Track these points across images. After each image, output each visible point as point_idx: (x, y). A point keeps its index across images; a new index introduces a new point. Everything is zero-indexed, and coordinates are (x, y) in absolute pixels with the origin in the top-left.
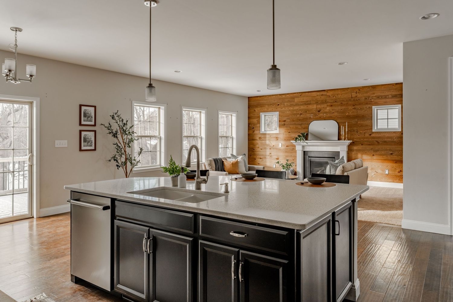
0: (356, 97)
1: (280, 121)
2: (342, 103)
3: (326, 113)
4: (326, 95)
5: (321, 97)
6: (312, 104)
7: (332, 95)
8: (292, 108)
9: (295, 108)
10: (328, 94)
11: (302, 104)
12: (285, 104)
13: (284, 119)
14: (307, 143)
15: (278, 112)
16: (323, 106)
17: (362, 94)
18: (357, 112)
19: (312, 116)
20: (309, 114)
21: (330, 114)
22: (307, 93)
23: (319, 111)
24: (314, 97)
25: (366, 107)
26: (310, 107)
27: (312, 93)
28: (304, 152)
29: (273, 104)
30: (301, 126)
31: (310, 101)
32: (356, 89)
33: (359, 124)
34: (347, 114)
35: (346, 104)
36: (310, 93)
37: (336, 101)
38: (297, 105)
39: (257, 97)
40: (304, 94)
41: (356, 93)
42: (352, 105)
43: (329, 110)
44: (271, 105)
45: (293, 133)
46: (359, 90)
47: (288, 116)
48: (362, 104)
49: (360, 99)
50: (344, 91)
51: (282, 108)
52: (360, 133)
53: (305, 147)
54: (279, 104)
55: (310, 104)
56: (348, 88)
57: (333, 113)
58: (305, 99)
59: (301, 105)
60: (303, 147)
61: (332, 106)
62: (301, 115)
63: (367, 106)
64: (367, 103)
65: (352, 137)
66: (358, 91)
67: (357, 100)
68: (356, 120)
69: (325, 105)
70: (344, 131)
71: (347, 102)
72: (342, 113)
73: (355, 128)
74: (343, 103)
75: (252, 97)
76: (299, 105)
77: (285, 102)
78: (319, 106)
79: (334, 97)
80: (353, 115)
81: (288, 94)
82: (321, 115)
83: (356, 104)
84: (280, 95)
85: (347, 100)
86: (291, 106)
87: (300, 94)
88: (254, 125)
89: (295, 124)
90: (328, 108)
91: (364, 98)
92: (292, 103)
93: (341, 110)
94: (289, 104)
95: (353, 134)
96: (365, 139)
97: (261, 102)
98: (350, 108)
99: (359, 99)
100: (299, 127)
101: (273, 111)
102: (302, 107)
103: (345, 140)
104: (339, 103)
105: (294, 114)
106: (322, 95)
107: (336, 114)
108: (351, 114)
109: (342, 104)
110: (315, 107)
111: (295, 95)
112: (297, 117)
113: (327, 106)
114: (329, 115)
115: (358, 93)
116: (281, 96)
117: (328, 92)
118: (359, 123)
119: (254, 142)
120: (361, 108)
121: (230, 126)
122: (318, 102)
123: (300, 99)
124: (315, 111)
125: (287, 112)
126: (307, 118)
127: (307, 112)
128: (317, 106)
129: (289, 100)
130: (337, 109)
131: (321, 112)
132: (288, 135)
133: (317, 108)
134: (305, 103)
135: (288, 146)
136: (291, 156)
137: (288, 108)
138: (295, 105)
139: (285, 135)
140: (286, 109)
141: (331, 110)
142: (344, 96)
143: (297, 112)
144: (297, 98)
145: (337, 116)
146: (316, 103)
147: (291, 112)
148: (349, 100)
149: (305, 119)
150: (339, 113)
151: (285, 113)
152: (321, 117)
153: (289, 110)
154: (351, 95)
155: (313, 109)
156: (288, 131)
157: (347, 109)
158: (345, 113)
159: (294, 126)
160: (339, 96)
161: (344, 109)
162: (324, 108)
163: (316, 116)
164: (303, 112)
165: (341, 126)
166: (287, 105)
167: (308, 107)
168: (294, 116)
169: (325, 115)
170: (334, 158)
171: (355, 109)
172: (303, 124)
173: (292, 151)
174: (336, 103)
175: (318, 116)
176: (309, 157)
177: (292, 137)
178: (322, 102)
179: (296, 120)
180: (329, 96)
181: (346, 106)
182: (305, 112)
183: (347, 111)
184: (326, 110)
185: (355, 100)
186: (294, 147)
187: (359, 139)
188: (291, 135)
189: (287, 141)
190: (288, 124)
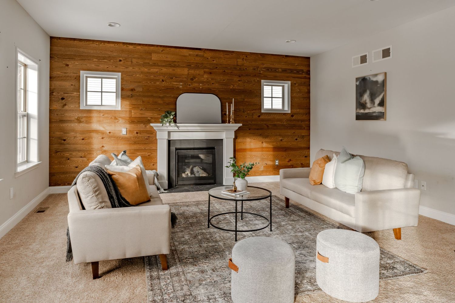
0: (243, 65)
1: (122, 89)
2: (224, 71)
3: (202, 82)
4: (203, 56)
5: (195, 59)
6: (181, 67)
7: (211, 58)
8: (146, 70)
9: (152, 70)
10: (205, 55)
11: (164, 64)
12: (134, 61)
13: (132, 87)
14: (178, 127)
15: (120, 74)
16: (197, 72)
17: (249, 63)
18: (244, 86)
20: (176, 82)
21: (208, 85)
22: (173, 49)
23: (192, 79)
24: (185, 56)
25: (254, 80)
26: (179, 71)
27: (181, 50)
28: (169, 141)
29: (109, 58)
30: (163, 100)
31: (178, 62)
32: (242, 54)
33: (246, 102)
34: (231, 88)
36: (178, 50)
37: (217, 68)
38: (155, 65)
39: (74, 39)
40: (168, 49)
41: (243, 60)
42: (238, 75)
43: (208, 79)
44: (104, 58)
45: (148, 111)
46: (246, 56)
47: (140, 82)
48: (250, 75)
49: (247, 69)
50: (228, 55)
51: (127, 68)
52: (248, 113)
53: (171, 133)
54: (121, 59)
55: (178, 67)
56: (233, 52)
57: (213, 84)
58: (170, 58)
59: (163, 66)
60: (169, 133)
61: (211, 73)
63: (255, 79)
64: (255, 75)
65: (238, 119)
66: (245, 57)
67: (244, 69)
68: (243, 96)
69: (201, 72)
70: (228, 110)
71: (231, 71)
72: (225, 85)
73: (241, 107)
74: (226, 71)
75: (60, 38)
76: (159, 66)
77: (134, 58)
78: (192, 72)
79: (214, 61)
80: (239, 89)
81: (140, 44)
82: (196, 85)
83: (242, 75)
84: (124, 43)
85: (231, 68)
86: (144, 65)
87: (161, 49)
88: (64, 93)
89: (152, 96)
90: (206, 76)
91: (252, 68)
92: (147, 61)
93: (224, 80)
94: (140, 61)
95: (238, 116)
96: (253, 123)
97: (81, 50)
98: (236, 79)
100: (160, 101)
101: (108, 71)
102: (164, 70)
103: (229, 122)
104: (221, 71)
105: (151, 80)
106: (197, 55)
107: (216, 86)
108: (236, 87)
109: (224, 73)
110: (185, 71)
111: (152, 48)
112: (155, 85)
113: (205, 72)
114: (206, 86)
115: (245, 60)
116: (125, 46)
117: (206, 52)
118: (246, 100)
119: (65, 125)
120: (248, 81)
121: (22, 91)
122: (190, 66)
123: (162, 56)
124: (186, 78)
125: (137, 75)
126: (174, 89)
127: (173, 78)
128: (190, 71)
129: (142, 56)
130: (218, 79)
131: (194, 80)
132: (139, 114)
133: (189, 74)
134: (170, 64)
135: (138, 132)
136: (144, 149)
137: (139, 69)
138: (152, 66)
139: (134, 114)
140: (135, 69)
141: (210, 79)
142: (227, 61)
143: (155, 76)
144: (156, 54)
145: (219, 88)
146: (187, 65)
147: (145, 76)
148: (234, 68)
149: (170, 89)
150: (221, 85)
151: (134, 76)
152: (195, 89)
153: (142, 72)
154: (237, 61)
155: (183, 75)
156: (139, 108)
157: (231, 80)
158: (229, 85)
159: (151, 100)
160: (221, 61)
161: (228, 80)
162: (199, 75)
163: (188, 86)
164: (166, 77)
165: (227, 103)
166: (138, 62)
167: (174, 70)
168: (150, 83)
169: (201, 86)
170: (213, 148)
171: (241, 81)
172: (167, 97)
173: (146, 140)
174: (217, 70)
175: (191, 86)
176: (176, 150)
177: (147, 118)
178: (196, 66)
179: (154, 89)
180: (207, 59)
181: (229, 76)
182: (171, 78)
183: (232, 83)
184: (203, 79)
185: (241, 69)
186: (150, 134)
187: (246, 122)
188: (145, 114)
189: (138, 124)
190: (140, 95)
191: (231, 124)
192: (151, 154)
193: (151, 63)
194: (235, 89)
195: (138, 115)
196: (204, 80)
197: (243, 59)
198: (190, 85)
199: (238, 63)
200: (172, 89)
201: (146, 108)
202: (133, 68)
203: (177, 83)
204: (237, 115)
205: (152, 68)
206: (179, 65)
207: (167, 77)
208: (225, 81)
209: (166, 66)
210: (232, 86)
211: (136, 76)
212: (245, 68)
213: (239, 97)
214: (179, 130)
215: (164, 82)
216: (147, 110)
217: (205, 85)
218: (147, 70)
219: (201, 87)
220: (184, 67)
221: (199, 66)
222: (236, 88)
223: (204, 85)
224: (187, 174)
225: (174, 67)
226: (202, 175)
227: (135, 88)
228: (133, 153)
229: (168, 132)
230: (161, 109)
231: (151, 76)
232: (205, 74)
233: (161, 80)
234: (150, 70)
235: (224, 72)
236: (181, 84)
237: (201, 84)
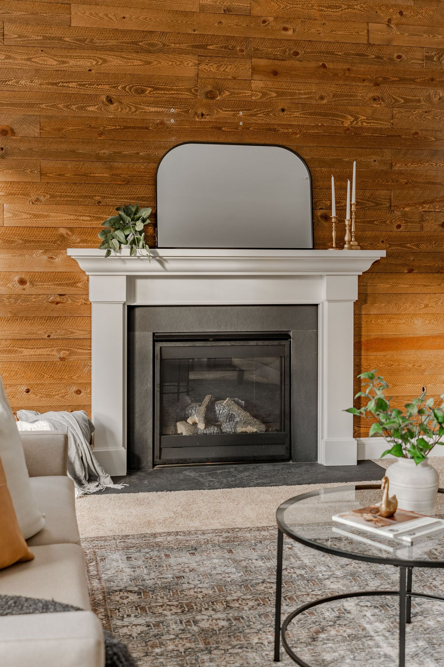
0: (388, 44)
2: (324, 66)
3: (247, 105)
4: (247, 15)
6: (174, 51)
7: (276, 18)
8: (52, 63)
9: (72, 62)
11: (113, 42)
12: (12, 31)
13: (3, 121)
14: (161, 261)
16: (229, 69)
17: (411, 35)
18: (393, 117)
19: (173, 115)
20: (156, 104)
21: (267, 114)
23: (210, 95)
24: (185, 14)
25: (429, 99)
26: (164, 66)
28: (131, 310)
30: (111, 168)
31: (163, 33)
33: (400, 173)
34: (347, 124)
35: (344, 70)
37: (296, 54)
38: (83, 44)
41: (388, 25)
42: (370, 81)
43: (264, 94)
45: (59, 207)
46: (401, 13)
47: (30, 105)
48: (413, 80)
49: (404, 56)
52: (405, 215)
53: (139, 282)
55: (161, 51)
57: (283, 110)
58: (134, 20)
59: (111, 49)
60: (131, 281)
61: (275, 73)
62: (112, 107)
63: (432, 92)
64: (432, 80)
65: (368, 233)
66: (396, 17)
67: (391, 60)
68: (388, 154)
69: (243, 68)
70: (337, 203)
71: (346, 66)
72: (326, 115)
74: (329, 65)
76: (96, 49)
77: (12, 21)
78: (210, 68)
79: (285, 29)
80: (375, 130)
82: (224, 114)
85: (347, 54)
86: (46, 45)
89: (73, 154)
90: (258, 84)
91: (419, 55)
92: (56, 32)
93: (322, 98)
94: (33, 33)
95: (372, 222)
96: (423, 247)
98: (364, 92)
99: (399, 57)
100: (100, 172)
102: (115, 62)
103: (340, 245)
104: (313, 64)
106: (226, 12)
107: (296, 117)
108: (363, 122)
109: (323, 74)
110: (188, 67)
112: (84, 114)
113: (255, 70)
114: (261, 119)
115: (397, 25)
118: (397, 167)
120: (407, 101)
122: (204, 47)
123: (107, 15)
124: (189, 90)
125: (23, 82)
126: (147, 128)
127: (143, 91)
128: (202, 67)
129: (36, 14)
130: (300, 94)
131: (218, 98)
132: (29, 216)
133: (201, 75)
134: (133, 43)
135: (26, 278)
136: (46, 336)
137: (29, 59)
138: (70, 47)
139: (11, 215)
140: (15, 59)
141: (275, 95)
142: (332, 31)
143: (84, 85)
144: (85, 7)
145: (303, 126)
146: (193, 47)
147: (49, 84)
148: (357, 55)
149: (134, 128)
150: (311, 114)
151: (10, 83)
152: (220, 128)
153: (37, 70)
154: (368, 31)
155: (178, 79)
156: (28, 195)
157: (346, 96)
158: (337, 116)
159: (69, 166)
160: (313, 30)
161: (334, 96)
162: (234, 78)
163: (197, 119)
164: (119, 88)
165: (333, 178)
166: (23, 36)
167: (149, 63)
168: (67, 107)
169: (240, 119)
170: (285, 336)
171: (383, 100)
172: (125, 156)
173: (54, 305)
174: (297, 64)
175: (207, 119)
176: (154, 341)
177: (56, 228)
178: (226, 47)
179: (82, 130)
180: (264, 22)
181: (341, 82)
182: (136, 91)
183: (350, 108)
184: (249, 93)
185: (381, 58)
186: (67, 285)
187: (400, 245)
188: (47, 216)
189: (25, 251)
190: (31, 149)
191: (346, 253)
192: (70, 354)
193: (66, 39)
194: (361, 128)
195: (25, 220)
196: (253, 98)
197: (389, 21)
198: (202, 115)
199: (371, 35)
200: (142, 128)
201: (52, 196)
202: (9, 57)
203: (160, 110)
204: (369, 222)
205: (71, 57)
206: (164, 45)
207: (124, 88)
208: (324, 102)
209: (122, 50)
210: (349, 117)
211: (17, 82)
212: (396, 55)
213: (375, 157)
214: (166, 271)
215: (115, 105)
216: (57, 204)
217: (255, 115)
218: (55, 63)
219: (241, 124)
220: (182, 52)
221: (234, 47)
222: (365, 124)
223: (251, 115)
224: (195, 424)
225: (149, 52)
226: (244, 429)
227: (15, 127)
228: (10, 351)
229: (128, 277)
230: (104, 197)
231: (71, 85)
232: (255, 77)
233: (104, 98)
234: (64, 62)
235: (322, 70)
236: (173, 110)
237: (241, 113)
